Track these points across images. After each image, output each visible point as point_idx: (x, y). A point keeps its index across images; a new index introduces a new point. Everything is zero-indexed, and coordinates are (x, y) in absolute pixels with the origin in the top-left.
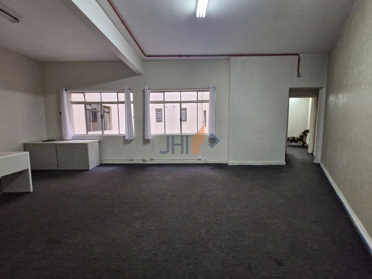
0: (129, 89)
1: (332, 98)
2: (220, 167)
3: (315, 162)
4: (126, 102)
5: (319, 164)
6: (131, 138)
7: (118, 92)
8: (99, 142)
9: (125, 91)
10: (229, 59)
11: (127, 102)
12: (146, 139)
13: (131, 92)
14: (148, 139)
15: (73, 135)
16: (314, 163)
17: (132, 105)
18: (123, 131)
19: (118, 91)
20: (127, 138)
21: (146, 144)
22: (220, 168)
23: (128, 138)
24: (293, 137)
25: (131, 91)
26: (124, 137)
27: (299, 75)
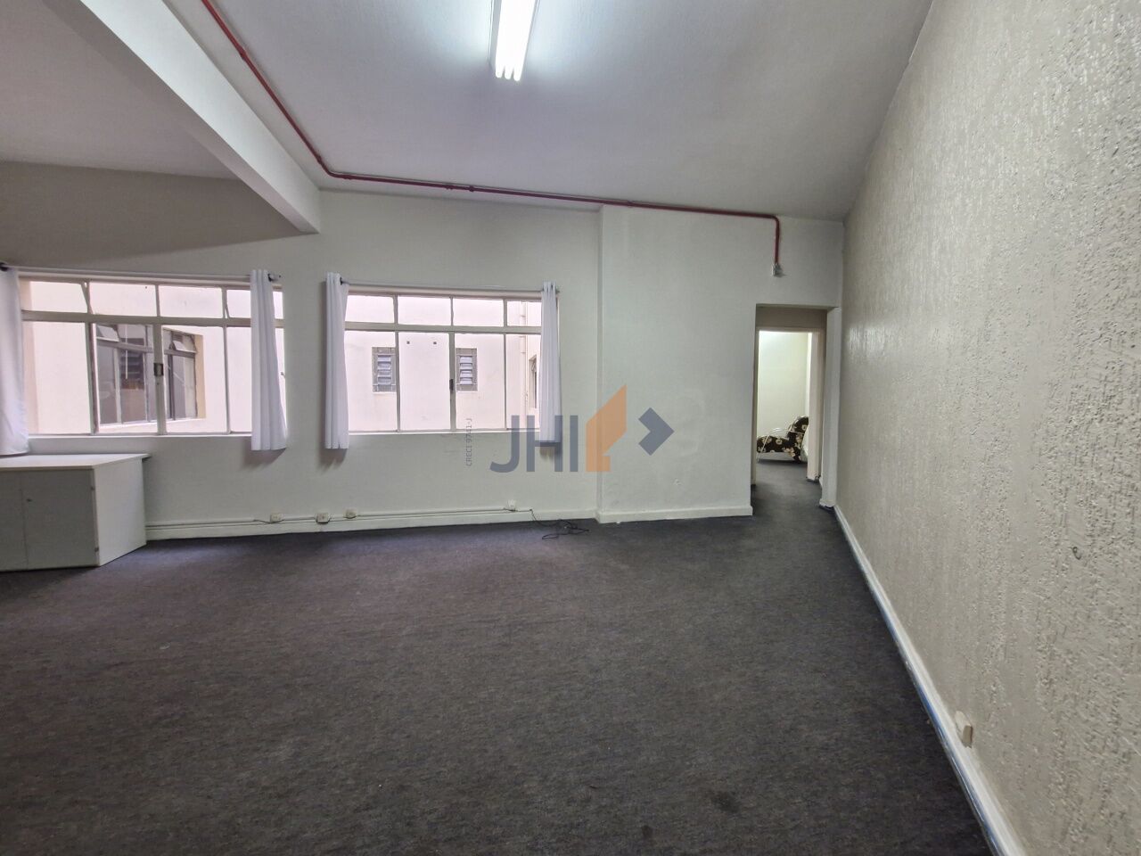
0: (270, 279)
1: (853, 336)
2: (575, 531)
3: (823, 503)
4: (256, 323)
5: (832, 508)
6: (271, 445)
7: (225, 287)
8: (144, 460)
9: (253, 284)
10: (597, 211)
11: (261, 323)
12: (329, 447)
13: (278, 289)
14: (336, 447)
15: (30, 435)
16: (821, 507)
17: (280, 334)
18: (244, 422)
19: (228, 283)
20: (256, 446)
21: (332, 466)
22: (576, 534)
23: (262, 445)
24: (771, 437)
25: (276, 285)
26: (247, 441)
27: (778, 272)
